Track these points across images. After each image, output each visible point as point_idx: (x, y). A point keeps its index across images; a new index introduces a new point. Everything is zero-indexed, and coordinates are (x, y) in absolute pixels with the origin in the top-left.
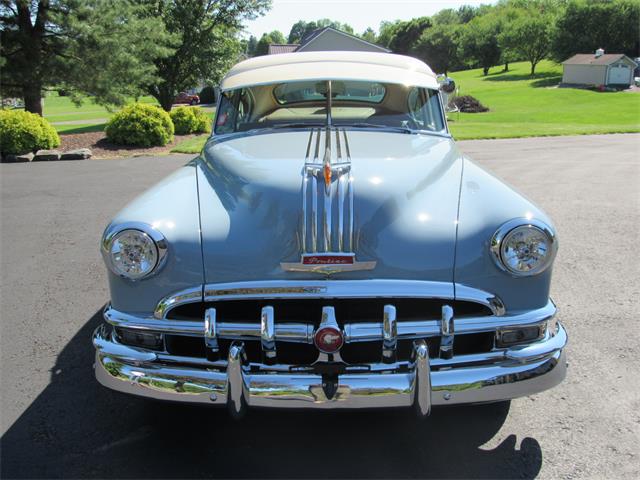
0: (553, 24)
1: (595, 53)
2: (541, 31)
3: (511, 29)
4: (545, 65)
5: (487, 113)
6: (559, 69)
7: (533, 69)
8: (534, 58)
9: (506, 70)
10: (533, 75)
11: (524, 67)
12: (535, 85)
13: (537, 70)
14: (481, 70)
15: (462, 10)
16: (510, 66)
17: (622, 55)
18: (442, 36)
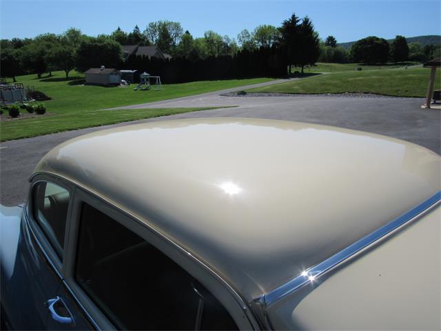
0: (75, 51)
1: (100, 68)
2: (68, 55)
3: (51, 53)
4: (73, 73)
5: (52, 101)
6: (82, 75)
7: (67, 74)
8: (67, 69)
9: (50, 75)
10: (67, 79)
11: (62, 74)
12: (70, 84)
13: (69, 76)
14: (36, 75)
15: (15, 40)
16: (53, 73)
17: (113, 69)
18: (7, 55)
